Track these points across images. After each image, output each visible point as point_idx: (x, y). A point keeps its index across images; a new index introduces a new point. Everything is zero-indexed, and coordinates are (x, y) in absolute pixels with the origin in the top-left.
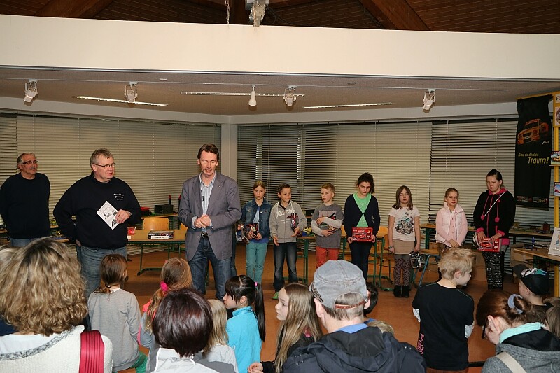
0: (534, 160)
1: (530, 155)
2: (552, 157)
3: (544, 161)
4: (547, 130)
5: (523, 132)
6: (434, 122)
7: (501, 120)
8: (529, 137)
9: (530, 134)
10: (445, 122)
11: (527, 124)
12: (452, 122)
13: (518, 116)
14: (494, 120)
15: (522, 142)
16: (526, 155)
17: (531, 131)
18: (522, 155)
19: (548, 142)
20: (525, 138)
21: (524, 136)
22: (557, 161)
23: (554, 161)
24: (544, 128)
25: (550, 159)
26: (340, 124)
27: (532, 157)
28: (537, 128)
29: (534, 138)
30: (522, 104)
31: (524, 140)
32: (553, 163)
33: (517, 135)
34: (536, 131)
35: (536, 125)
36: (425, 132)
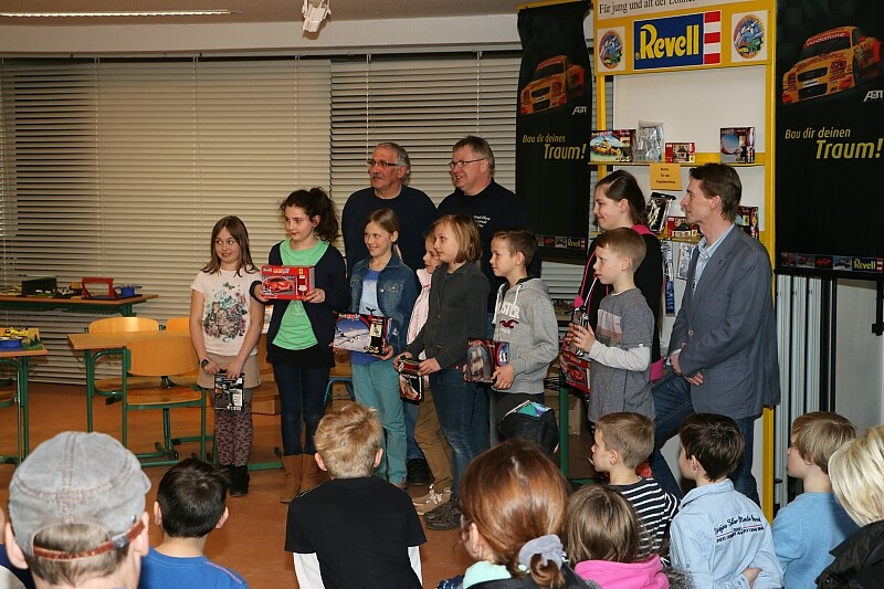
0: (557, 151)
1: (549, 138)
2: (592, 143)
3: (574, 152)
4: (581, 82)
5: (532, 86)
6: (336, 59)
7: (487, 55)
8: (544, 98)
9: (546, 91)
10: (361, 58)
11: (540, 67)
12: (376, 58)
13: (520, 47)
14: (472, 55)
15: (530, 110)
16: (540, 139)
17: (548, 83)
18: (531, 140)
19: (584, 109)
20: (537, 100)
21: (535, 94)
22: (603, 154)
23: (597, 152)
24: (575, 77)
25: (589, 149)
26: (104, 60)
27: (553, 144)
28: (562, 77)
29: (555, 100)
30: (527, 20)
31: (535, 106)
32: (594, 158)
33: (519, 92)
34: (560, 84)
35: (558, 69)
36: (314, 82)
